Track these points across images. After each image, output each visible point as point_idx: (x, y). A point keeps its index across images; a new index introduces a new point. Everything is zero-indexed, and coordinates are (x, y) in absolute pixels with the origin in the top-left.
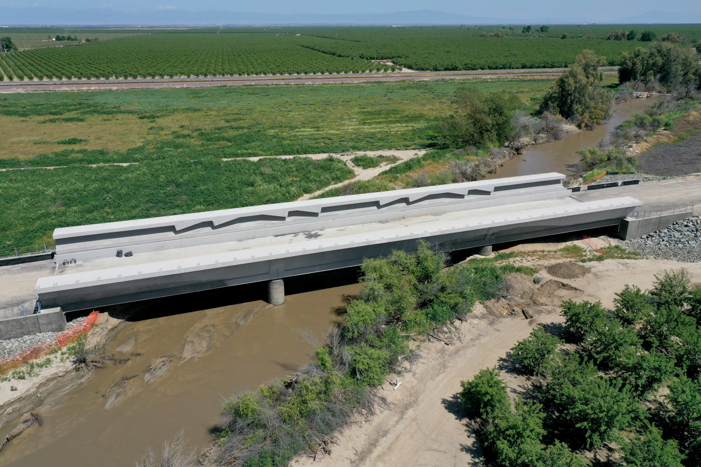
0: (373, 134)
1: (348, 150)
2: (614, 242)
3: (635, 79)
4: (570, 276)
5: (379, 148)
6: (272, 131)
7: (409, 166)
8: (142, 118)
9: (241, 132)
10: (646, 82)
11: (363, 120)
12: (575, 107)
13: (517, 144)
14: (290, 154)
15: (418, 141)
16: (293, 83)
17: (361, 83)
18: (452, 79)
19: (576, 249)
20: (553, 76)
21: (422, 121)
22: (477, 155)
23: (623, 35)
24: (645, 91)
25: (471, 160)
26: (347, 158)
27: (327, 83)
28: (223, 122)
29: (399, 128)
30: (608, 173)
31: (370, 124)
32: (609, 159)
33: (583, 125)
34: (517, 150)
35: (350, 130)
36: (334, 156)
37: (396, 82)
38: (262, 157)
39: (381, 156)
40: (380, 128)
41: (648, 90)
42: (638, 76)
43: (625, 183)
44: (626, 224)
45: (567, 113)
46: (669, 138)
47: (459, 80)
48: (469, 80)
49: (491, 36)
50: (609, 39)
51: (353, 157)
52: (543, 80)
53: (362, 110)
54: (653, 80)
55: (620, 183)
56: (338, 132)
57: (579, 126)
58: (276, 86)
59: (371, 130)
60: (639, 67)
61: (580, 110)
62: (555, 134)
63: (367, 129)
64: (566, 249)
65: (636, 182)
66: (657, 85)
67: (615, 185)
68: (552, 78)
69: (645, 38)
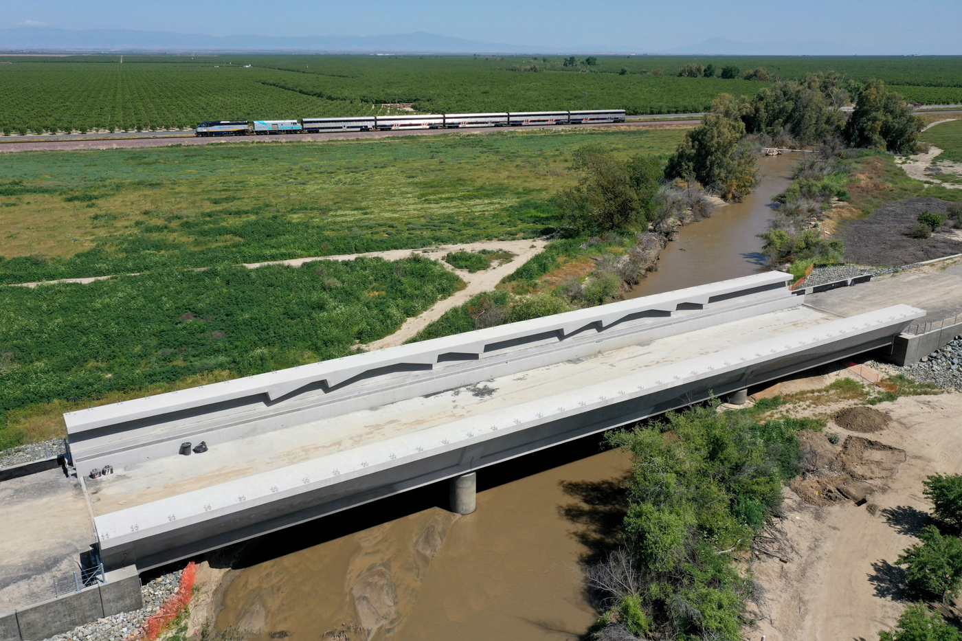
0: (450, 216)
1: (430, 244)
2: (892, 370)
3: (759, 130)
4: (872, 429)
5: (473, 239)
6: (295, 216)
7: (540, 265)
8: (70, 200)
9: (244, 219)
10: (774, 135)
11: (423, 195)
12: (716, 171)
13: (664, 226)
14: (351, 252)
15: (521, 226)
16: (284, 140)
17: (385, 139)
18: (512, 132)
19: (848, 388)
20: (644, 126)
21: (508, 195)
22: (621, 244)
23: (699, 70)
24: (773, 146)
25: (620, 256)
26: (436, 255)
27: (335, 139)
28: (207, 204)
29: (480, 206)
30: (815, 266)
31: (437, 202)
32: (808, 246)
33: (730, 196)
34: (667, 234)
35: (412, 212)
36: (419, 252)
37: (435, 137)
38: (308, 260)
39: (484, 252)
40: (455, 207)
41: (779, 144)
42: (763, 126)
43: (856, 281)
44: (903, 342)
45: (706, 180)
46: (851, 211)
47: (522, 133)
48: (535, 133)
49: (525, 70)
50: (681, 75)
51: (445, 253)
52: (634, 133)
53: (411, 180)
54: (784, 133)
55: (849, 280)
56: (395, 215)
57: (724, 197)
58: (259, 144)
59: (444, 211)
60: (763, 114)
61: (723, 175)
62: (702, 210)
63: (437, 209)
64: (836, 385)
65: (867, 279)
66: (788, 138)
67: (844, 284)
68: (644, 128)
69: (727, 75)
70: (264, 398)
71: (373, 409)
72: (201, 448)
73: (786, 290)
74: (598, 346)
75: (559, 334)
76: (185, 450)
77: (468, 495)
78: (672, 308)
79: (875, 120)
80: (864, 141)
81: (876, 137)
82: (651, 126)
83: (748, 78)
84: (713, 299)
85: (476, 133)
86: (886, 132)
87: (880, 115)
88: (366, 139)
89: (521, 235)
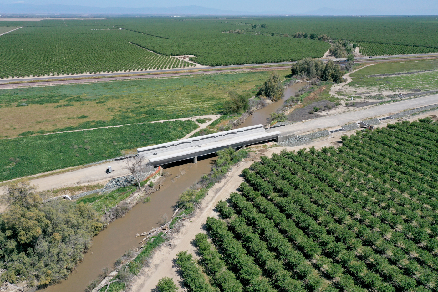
0: (198, 108)
1: (192, 116)
2: (275, 143)
3: (297, 74)
4: (263, 152)
5: (203, 115)
6: (158, 108)
7: (217, 122)
8: (97, 103)
9: (145, 109)
10: (301, 76)
11: (191, 100)
12: (271, 93)
13: (251, 111)
14: (174, 119)
15: (215, 111)
16: (148, 77)
19: (266, 145)
21: (214, 100)
22: (237, 116)
23: (302, 35)
24: (301, 79)
25: (236, 119)
26: (194, 119)
28: (134, 104)
29: (207, 104)
30: (278, 122)
31: (195, 103)
32: (278, 117)
33: (274, 100)
34: (251, 113)
35: (188, 106)
36: (190, 119)
37: (196, 75)
38: (165, 121)
39: (205, 118)
40: (200, 105)
41: (302, 79)
42: (298, 73)
43: (281, 126)
44: (278, 138)
45: (268, 95)
46: (301, 106)
48: (229, 73)
49: (235, 33)
50: (295, 37)
51: (196, 119)
52: (260, 72)
53: (188, 95)
54: (304, 74)
55: (279, 126)
56: (184, 107)
57: (272, 101)
58: (140, 79)
59: (197, 106)
60: (299, 69)
61: (273, 94)
62: (263, 105)
63: (195, 105)
64: (263, 146)
65: (284, 125)
66: (305, 77)
67: (278, 126)
68: (265, 70)
69: (312, 37)
70: (165, 147)
71: (181, 149)
72: (156, 154)
73: (262, 128)
74: (221, 139)
75: (214, 137)
76: (154, 154)
77: (196, 160)
78: (237, 132)
79: (329, 72)
80: (326, 79)
81: (329, 78)
82: (268, 69)
83: (319, 39)
84: (245, 130)
86: (333, 76)
87: (331, 71)
88: (174, 77)
89: (215, 113)
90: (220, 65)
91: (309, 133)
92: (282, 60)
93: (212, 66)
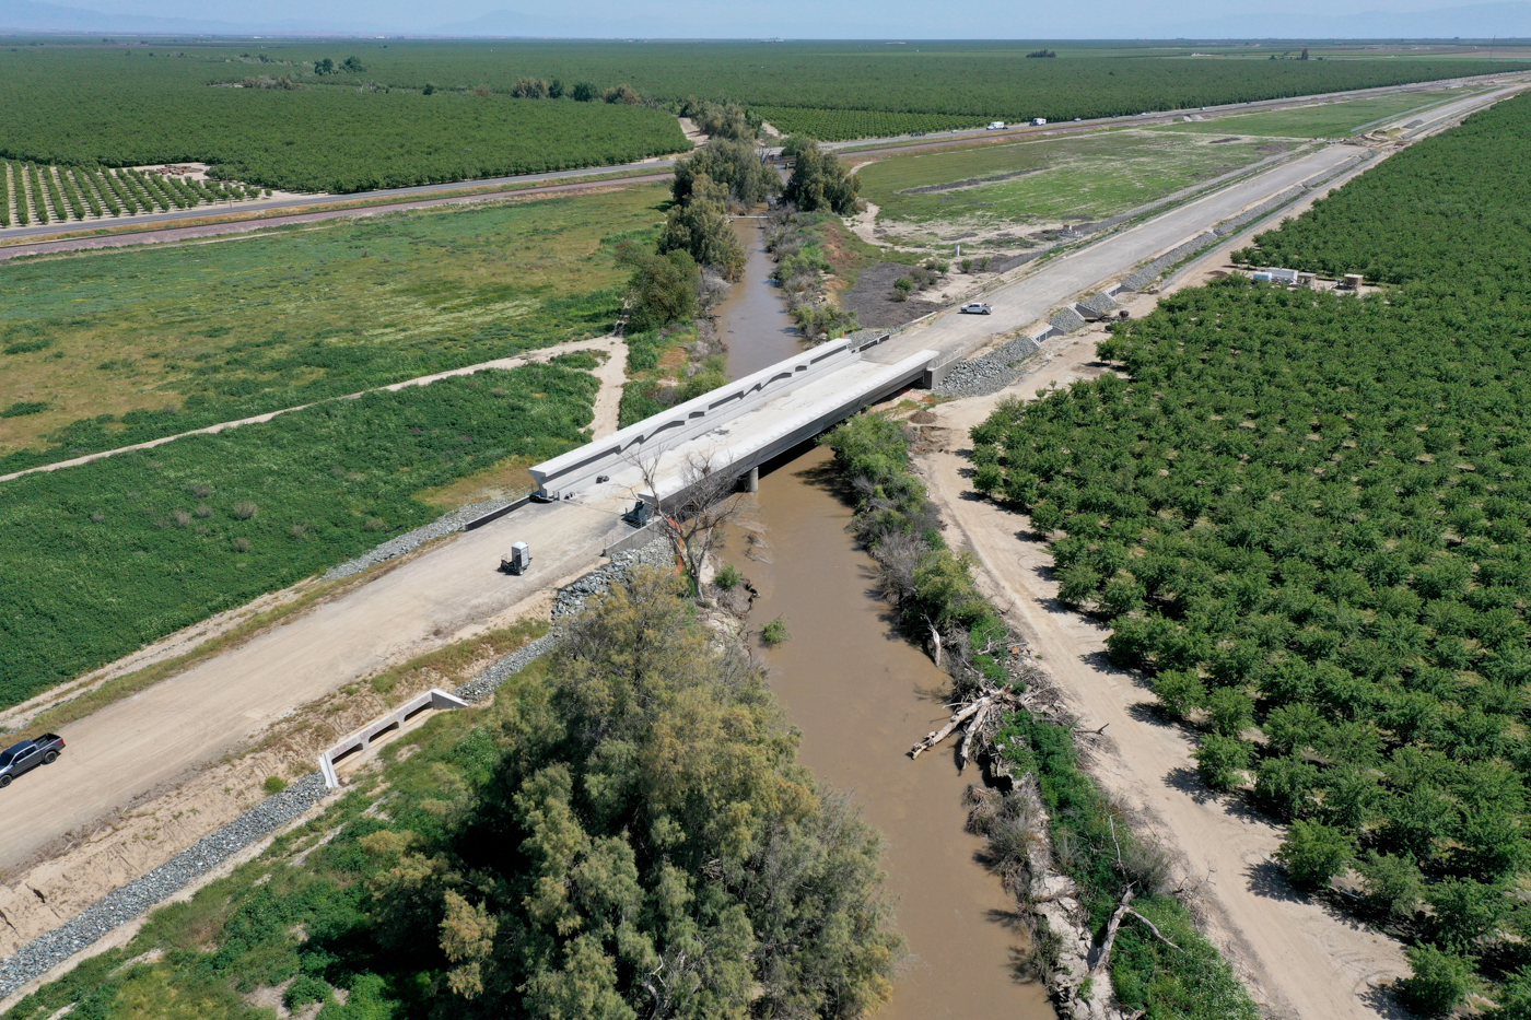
4: (931, 421)
7: (649, 355)
8: (13, 352)
11: (432, 304)
15: (577, 325)
16: (118, 244)
17: (255, 231)
18: (412, 211)
19: (908, 404)
20: (562, 192)
21: (521, 296)
22: (689, 333)
23: (539, 86)
26: (540, 360)
27: (187, 237)
28: (205, 337)
31: (456, 310)
33: (730, 276)
37: (319, 224)
39: (578, 352)
43: (883, 340)
44: (928, 375)
46: (840, 283)
47: (425, 210)
49: (269, 87)
50: (516, 95)
51: (545, 358)
53: (388, 288)
55: (879, 339)
56: (439, 329)
57: (726, 278)
59: (481, 319)
62: (720, 293)
63: (471, 318)
65: (887, 338)
66: (735, 203)
69: (582, 94)
70: (617, 449)
72: (606, 479)
73: (847, 351)
75: (740, 395)
76: (599, 480)
78: (792, 370)
79: (816, 181)
80: (811, 205)
81: (821, 199)
82: (569, 191)
83: (611, 99)
84: (813, 362)
85: (369, 214)
86: (828, 192)
87: (819, 175)
88: (231, 235)
90: (372, 186)
91: (988, 350)
92: (581, 162)
93: (339, 190)
